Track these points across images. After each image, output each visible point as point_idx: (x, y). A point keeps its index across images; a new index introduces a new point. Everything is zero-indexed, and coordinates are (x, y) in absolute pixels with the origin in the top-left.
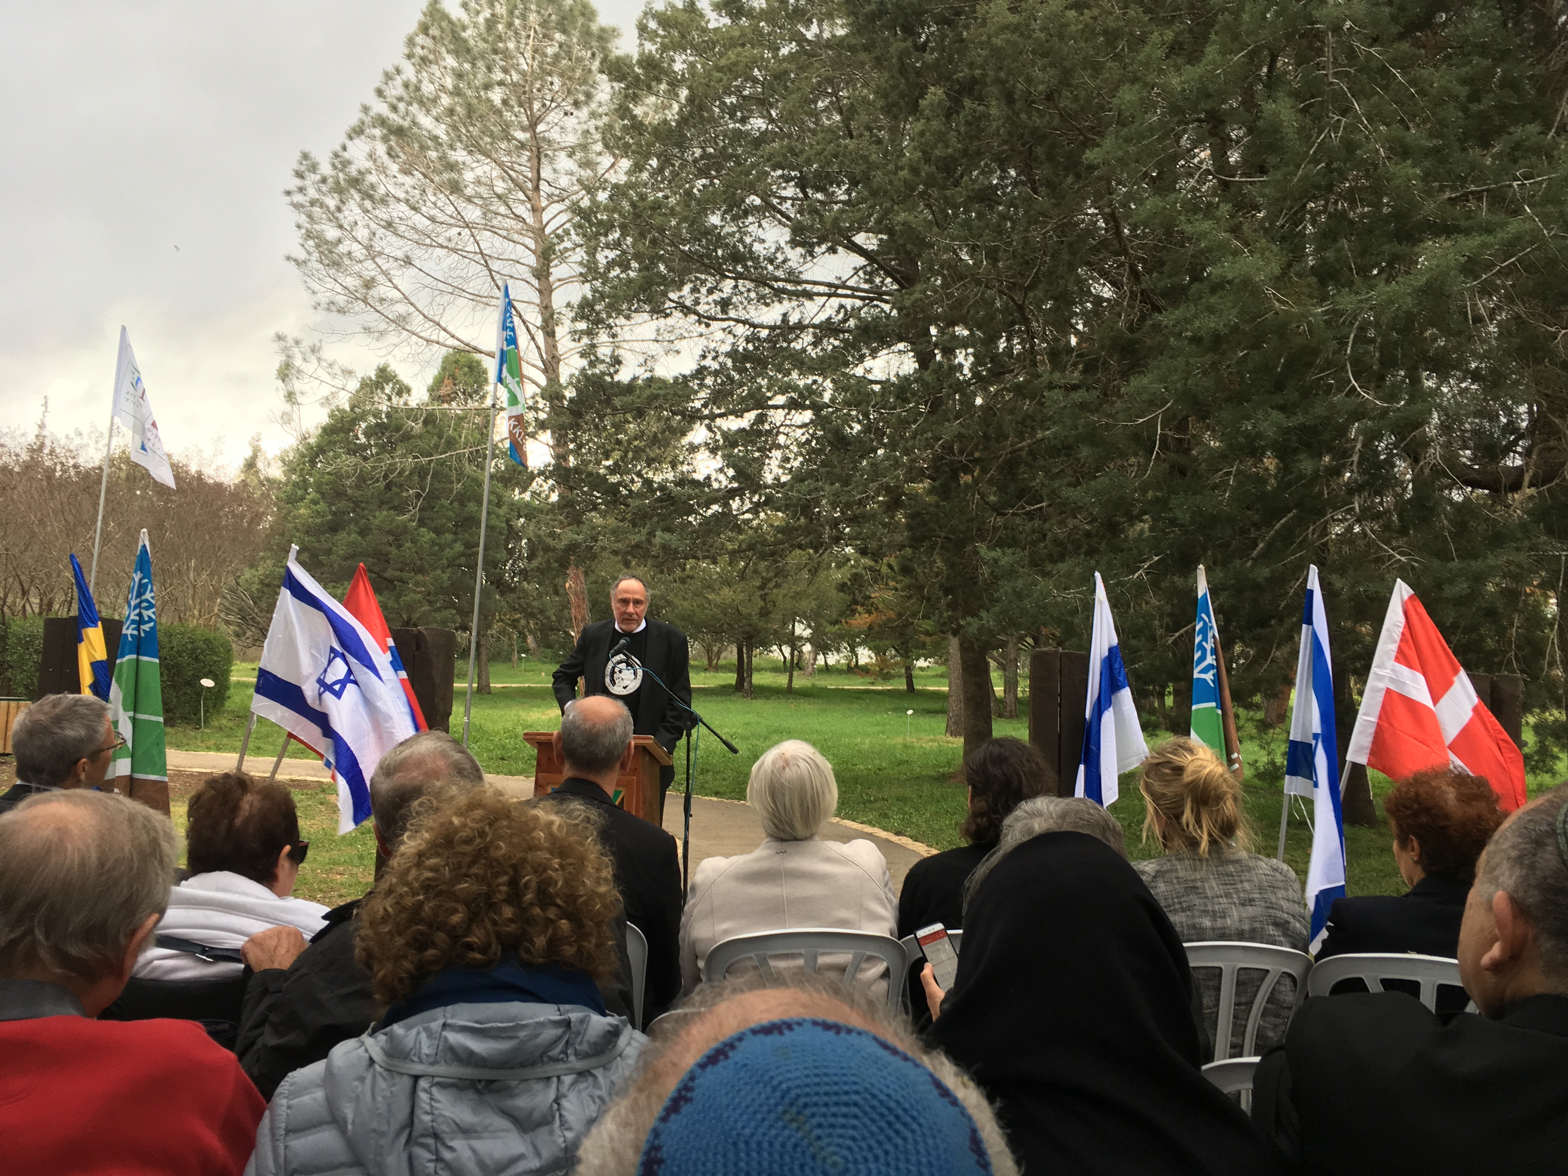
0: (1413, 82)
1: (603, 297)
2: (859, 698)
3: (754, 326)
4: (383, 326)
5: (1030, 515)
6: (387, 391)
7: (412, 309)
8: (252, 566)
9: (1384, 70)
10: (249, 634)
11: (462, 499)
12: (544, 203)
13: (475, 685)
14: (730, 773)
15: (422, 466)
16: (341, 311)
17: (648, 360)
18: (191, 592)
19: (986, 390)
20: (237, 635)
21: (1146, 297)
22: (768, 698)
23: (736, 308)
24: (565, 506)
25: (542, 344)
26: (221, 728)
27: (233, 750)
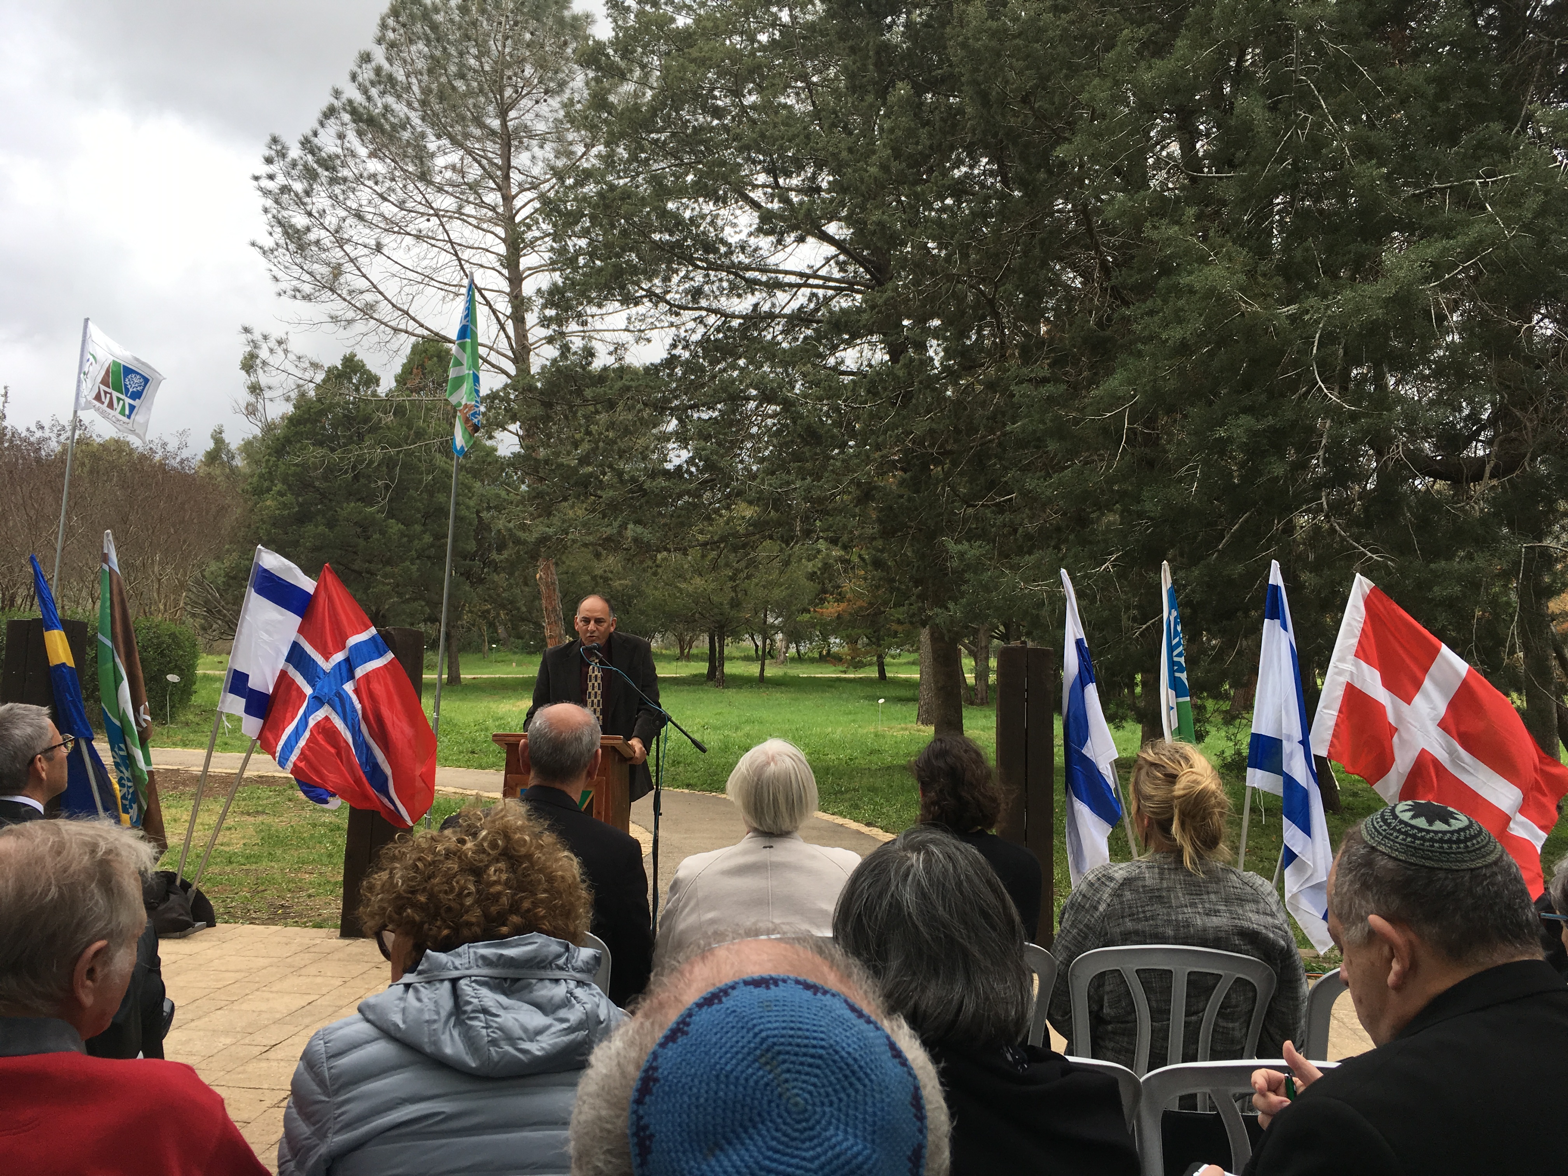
0: (1379, 81)
1: (574, 283)
2: (830, 686)
3: (726, 316)
4: (351, 314)
5: (1000, 508)
6: (354, 381)
7: (380, 297)
8: (218, 558)
9: (1353, 69)
10: (215, 626)
11: (431, 491)
12: (514, 191)
13: (445, 676)
14: (701, 764)
15: (390, 457)
16: (307, 298)
17: (618, 349)
18: (156, 586)
19: (956, 384)
20: (204, 629)
21: (1116, 293)
22: (740, 687)
23: (707, 297)
24: (535, 498)
25: (511, 333)
26: (187, 724)
27: (200, 745)
